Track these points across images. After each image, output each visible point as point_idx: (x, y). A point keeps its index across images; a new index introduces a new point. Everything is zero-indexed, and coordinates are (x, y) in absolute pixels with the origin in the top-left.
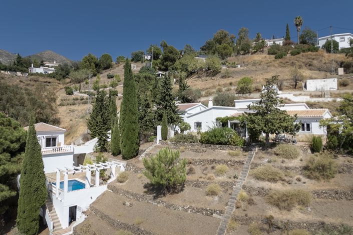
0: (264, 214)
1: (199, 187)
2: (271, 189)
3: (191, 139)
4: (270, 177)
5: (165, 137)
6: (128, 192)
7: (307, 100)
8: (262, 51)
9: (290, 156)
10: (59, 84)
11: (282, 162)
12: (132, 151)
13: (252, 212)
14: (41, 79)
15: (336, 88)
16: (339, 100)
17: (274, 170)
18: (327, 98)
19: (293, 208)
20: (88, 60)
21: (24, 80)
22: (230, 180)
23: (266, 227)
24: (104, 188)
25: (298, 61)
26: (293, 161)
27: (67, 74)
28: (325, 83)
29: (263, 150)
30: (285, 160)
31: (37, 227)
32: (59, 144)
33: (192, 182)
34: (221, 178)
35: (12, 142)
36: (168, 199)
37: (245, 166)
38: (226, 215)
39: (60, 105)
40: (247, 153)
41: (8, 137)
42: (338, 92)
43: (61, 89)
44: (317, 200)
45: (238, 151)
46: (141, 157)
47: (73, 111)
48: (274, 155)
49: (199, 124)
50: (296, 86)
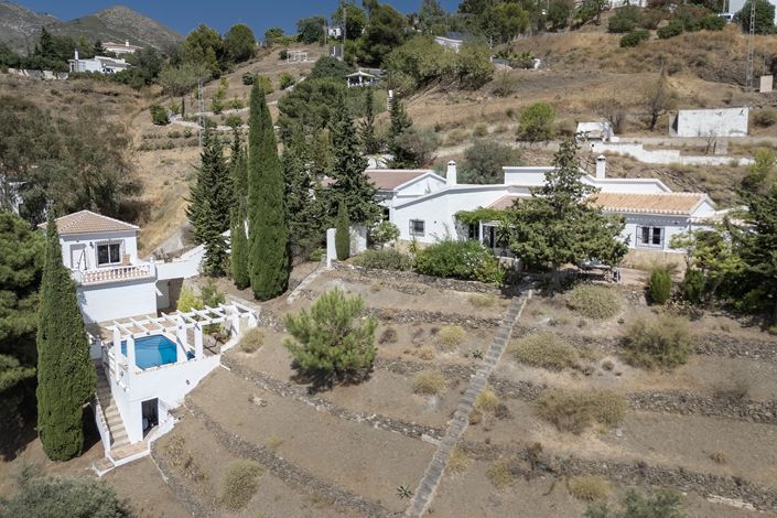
0: (526, 440)
1: (402, 373)
2: (545, 387)
3: (396, 263)
4: (548, 359)
5: (344, 253)
6: (259, 375)
7: (672, 161)
8: (596, 23)
9: (597, 312)
10: (138, 97)
11: (580, 326)
12: (273, 282)
13: (502, 435)
14: (98, 87)
15: (745, 130)
16: (744, 161)
17: (560, 343)
18: (721, 155)
19: (587, 429)
20: (200, 41)
21: (59, 88)
22: (465, 362)
23: (525, 466)
24: (214, 362)
25: (673, 53)
26: (603, 324)
27: (155, 75)
28: (720, 118)
29: (544, 295)
30: (587, 320)
31: (81, 440)
32: (127, 258)
33: (388, 362)
34: (448, 356)
35: (17, 268)
36: (335, 395)
37: (501, 331)
38: (447, 438)
39: (142, 149)
40: (508, 301)
41: (8, 258)
42: (747, 141)
43: (143, 110)
44: (639, 413)
45: (491, 294)
46: (293, 296)
47: (169, 163)
48: (564, 308)
49: (419, 225)
50: (654, 124)
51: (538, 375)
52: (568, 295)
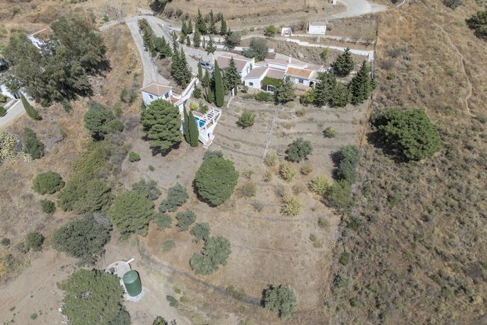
0: (282, 131)
4: (284, 117)
6: (229, 125)
7: (307, 45)
13: (279, 131)
15: (325, 32)
17: (286, 114)
18: (318, 43)
22: (270, 119)
23: (282, 135)
26: (293, 109)
29: (282, 104)
30: (290, 109)
33: (256, 121)
36: (248, 129)
37: (276, 112)
38: (270, 133)
40: (276, 106)
44: (298, 124)
45: (273, 104)
46: (228, 106)
48: (286, 107)
49: (251, 84)
50: (303, 28)
51: (283, 121)
52: (287, 103)
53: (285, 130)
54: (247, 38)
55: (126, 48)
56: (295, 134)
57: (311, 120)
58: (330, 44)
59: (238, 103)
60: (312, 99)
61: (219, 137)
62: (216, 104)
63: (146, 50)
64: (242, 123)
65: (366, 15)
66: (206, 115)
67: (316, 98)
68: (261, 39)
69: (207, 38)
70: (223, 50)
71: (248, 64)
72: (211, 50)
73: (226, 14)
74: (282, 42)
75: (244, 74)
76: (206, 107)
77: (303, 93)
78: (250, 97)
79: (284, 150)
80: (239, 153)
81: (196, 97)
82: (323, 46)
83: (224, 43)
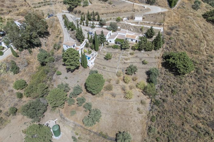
6: (101, 59)
7: (134, 25)
13: (122, 61)
15: (142, 20)
17: (126, 54)
19: (128, 60)
22: (119, 56)
26: (129, 52)
29: (124, 50)
33: (113, 57)
36: (109, 60)
38: (119, 62)
40: (121, 51)
44: (131, 59)
46: (100, 51)
49: (110, 41)
50: (132, 18)
51: (124, 57)
52: (126, 50)
53: (125, 61)
54: (109, 22)
55: (56, 26)
56: (130, 63)
57: (137, 57)
58: (144, 25)
59: (105, 49)
60: (137, 48)
61: (96, 64)
62: (95, 50)
63: (65, 27)
64: (106, 58)
65: (159, 13)
66: (91, 55)
67: (139, 47)
68: (114, 23)
69: (92, 22)
70: (99, 27)
71: (109, 33)
72: (93, 27)
73: (100, 12)
74: (123, 24)
75: (107, 37)
76: (91, 51)
77: (133, 45)
78: (110, 47)
79: (125, 70)
80: (105, 71)
81: (86, 47)
82: (141, 26)
83: (99, 24)
